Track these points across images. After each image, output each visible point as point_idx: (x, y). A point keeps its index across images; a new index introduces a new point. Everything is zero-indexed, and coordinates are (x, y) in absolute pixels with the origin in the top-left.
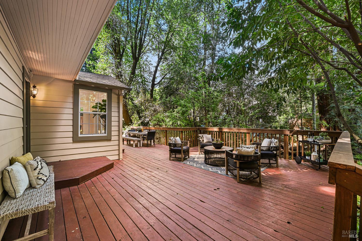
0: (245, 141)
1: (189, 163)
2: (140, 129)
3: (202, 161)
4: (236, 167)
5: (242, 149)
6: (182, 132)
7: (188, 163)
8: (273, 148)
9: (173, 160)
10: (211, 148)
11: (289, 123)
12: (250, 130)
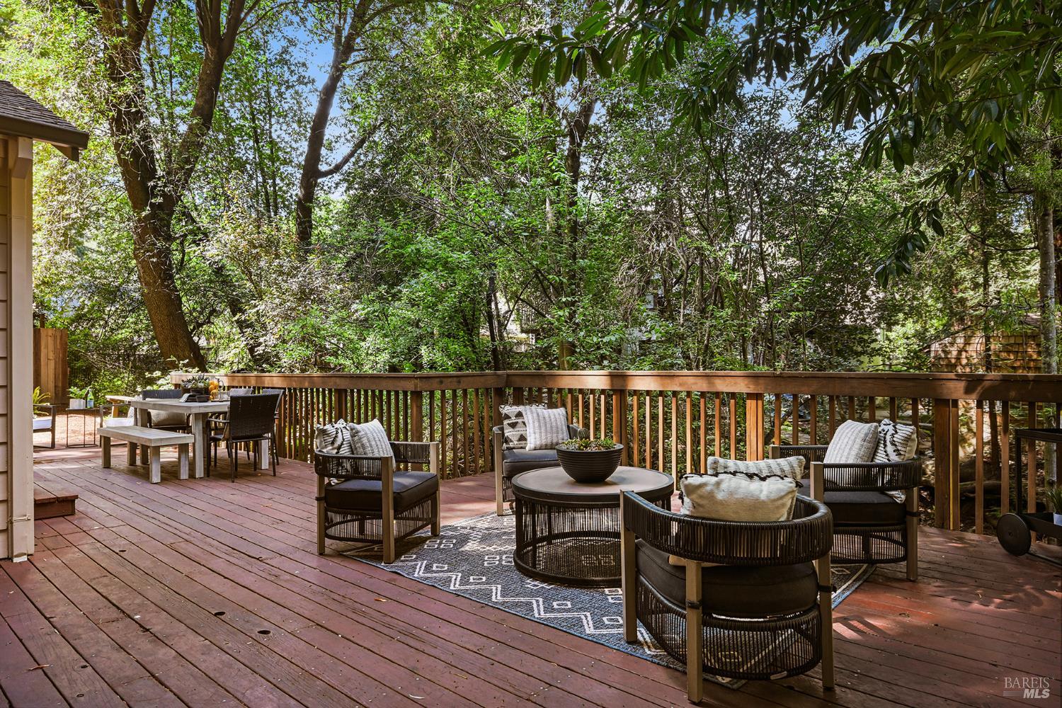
0: (741, 440)
1: (428, 568)
2: (201, 385)
3: (501, 553)
4: (682, 602)
5: (718, 484)
6: (417, 395)
7: (419, 573)
8: (888, 470)
9: (339, 554)
10: (553, 480)
11: (932, 354)
12: (761, 381)
